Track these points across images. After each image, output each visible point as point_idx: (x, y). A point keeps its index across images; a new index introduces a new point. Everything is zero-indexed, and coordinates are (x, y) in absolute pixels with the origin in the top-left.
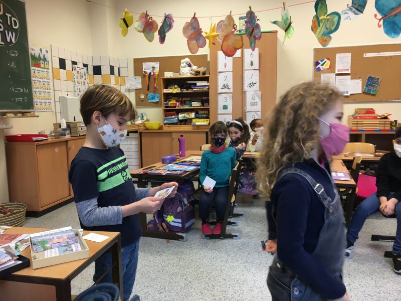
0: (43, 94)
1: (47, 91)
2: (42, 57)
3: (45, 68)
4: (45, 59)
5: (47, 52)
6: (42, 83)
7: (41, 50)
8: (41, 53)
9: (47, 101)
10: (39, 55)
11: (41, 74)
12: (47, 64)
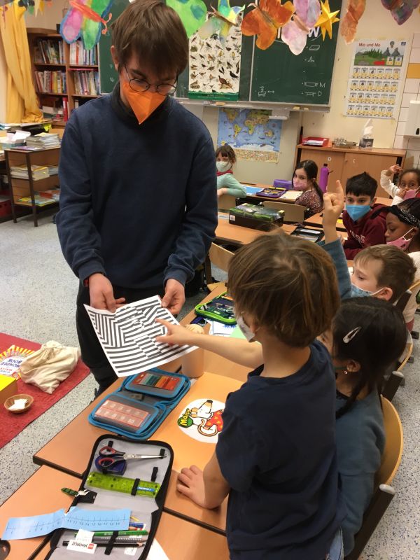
0: (380, 98)
1: (389, 93)
2: (392, 51)
3: (393, 65)
4: (397, 54)
5: (404, 44)
6: (382, 85)
7: (392, 43)
8: (392, 47)
9: (387, 106)
10: (388, 50)
11: (384, 73)
12: (399, 60)
